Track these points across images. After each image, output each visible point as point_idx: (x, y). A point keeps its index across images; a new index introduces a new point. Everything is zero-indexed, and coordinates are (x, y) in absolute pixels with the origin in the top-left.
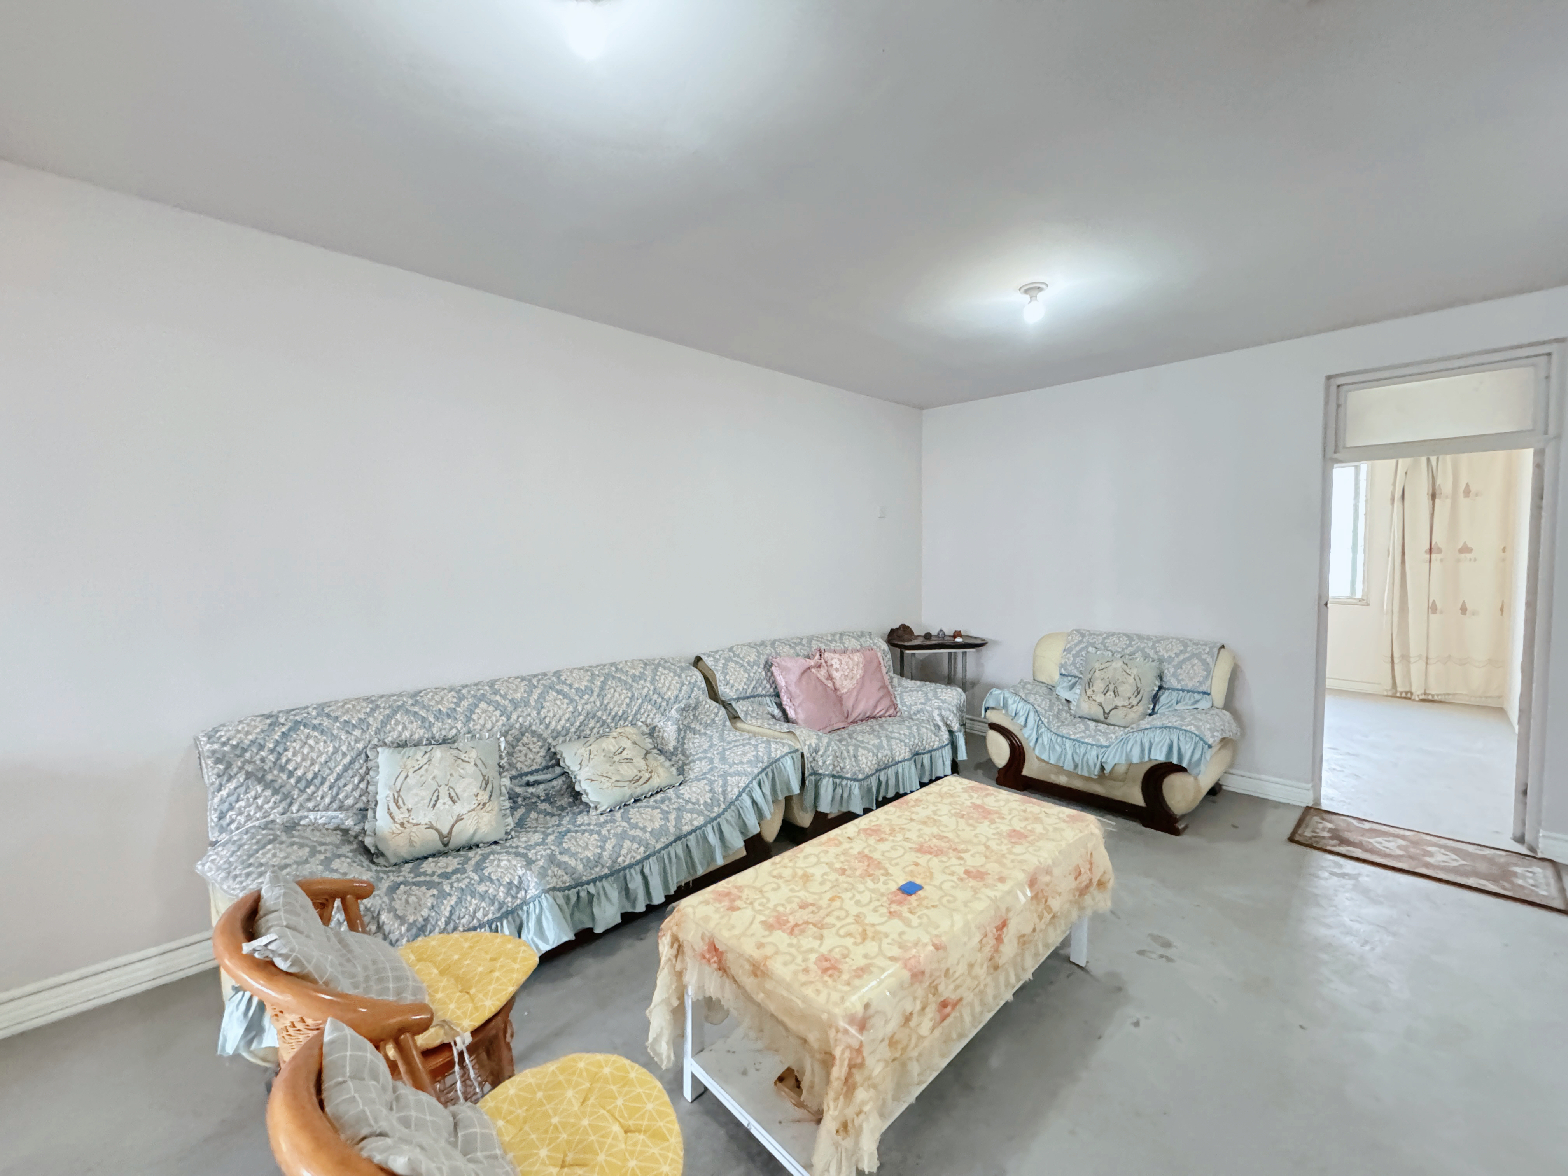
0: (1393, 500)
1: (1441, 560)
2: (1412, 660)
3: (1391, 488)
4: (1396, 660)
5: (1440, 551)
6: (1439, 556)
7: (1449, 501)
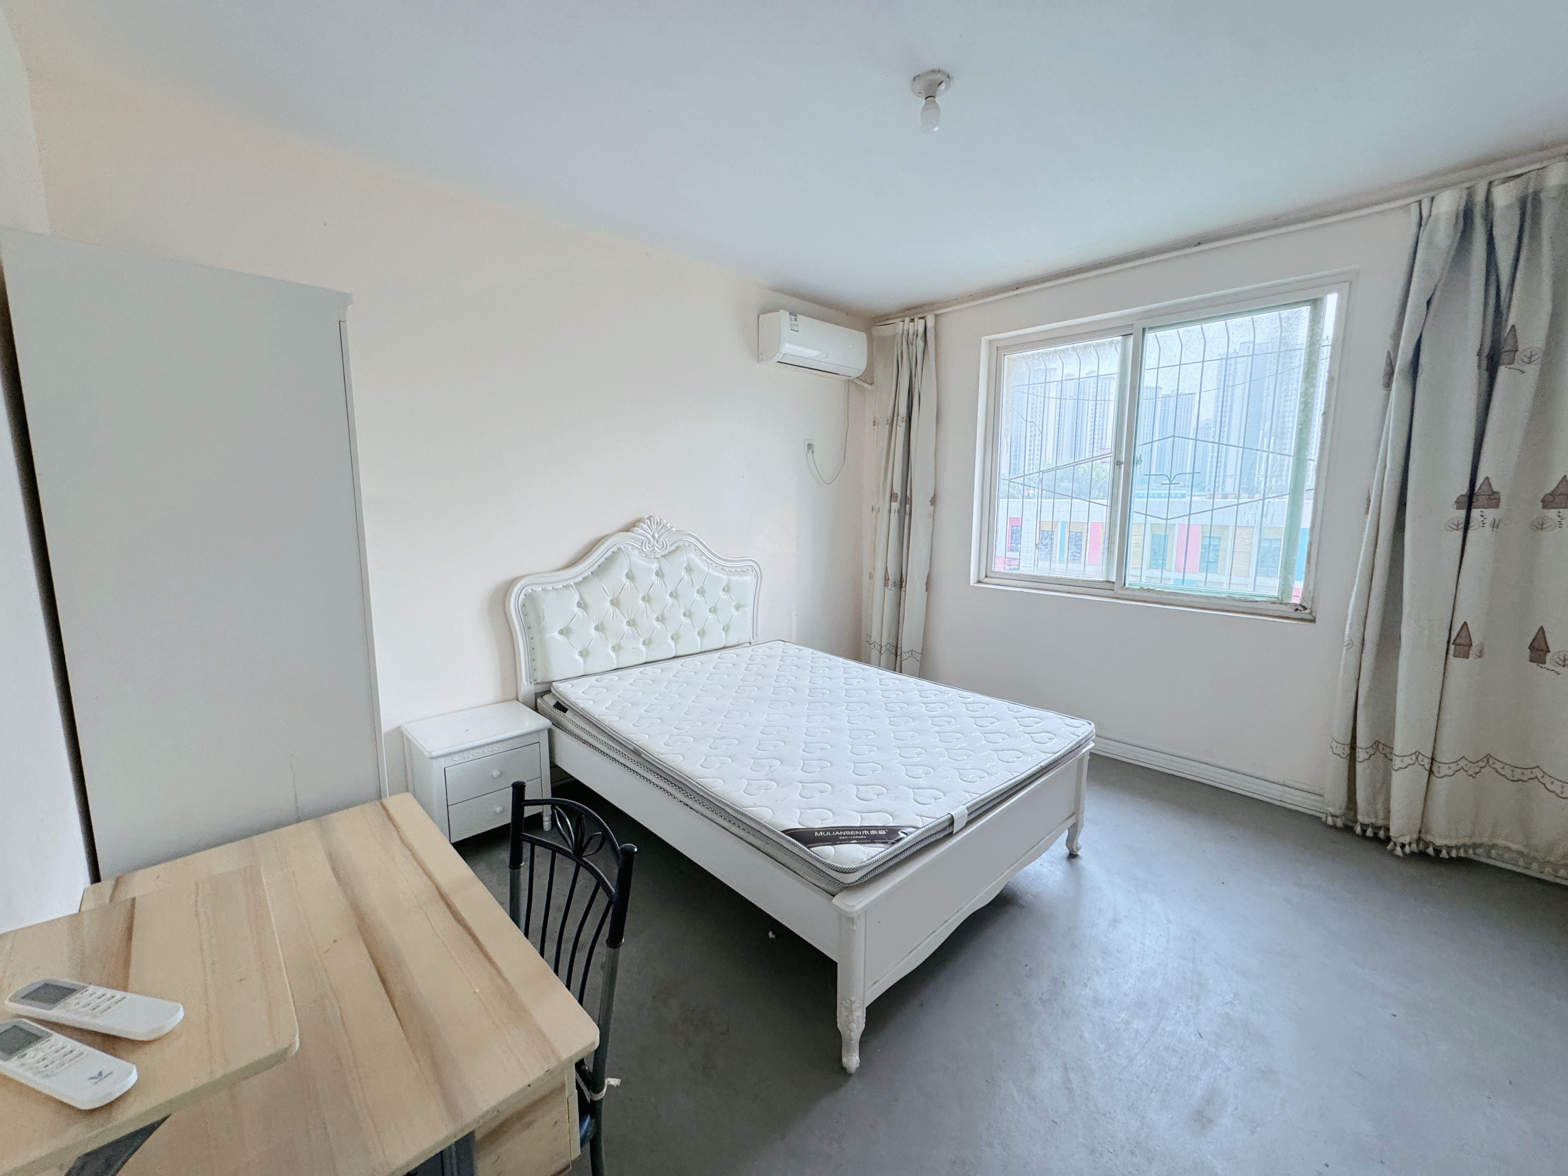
0: (1390, 374)
1: (1495, 525)
2: (1397, 763)
3: (1388, 345)
4: (1361, 755)
5: (1494, 500)
6: (1491, 514)
7: (1532, 371)
